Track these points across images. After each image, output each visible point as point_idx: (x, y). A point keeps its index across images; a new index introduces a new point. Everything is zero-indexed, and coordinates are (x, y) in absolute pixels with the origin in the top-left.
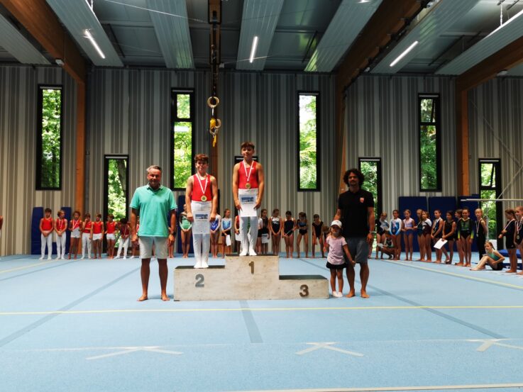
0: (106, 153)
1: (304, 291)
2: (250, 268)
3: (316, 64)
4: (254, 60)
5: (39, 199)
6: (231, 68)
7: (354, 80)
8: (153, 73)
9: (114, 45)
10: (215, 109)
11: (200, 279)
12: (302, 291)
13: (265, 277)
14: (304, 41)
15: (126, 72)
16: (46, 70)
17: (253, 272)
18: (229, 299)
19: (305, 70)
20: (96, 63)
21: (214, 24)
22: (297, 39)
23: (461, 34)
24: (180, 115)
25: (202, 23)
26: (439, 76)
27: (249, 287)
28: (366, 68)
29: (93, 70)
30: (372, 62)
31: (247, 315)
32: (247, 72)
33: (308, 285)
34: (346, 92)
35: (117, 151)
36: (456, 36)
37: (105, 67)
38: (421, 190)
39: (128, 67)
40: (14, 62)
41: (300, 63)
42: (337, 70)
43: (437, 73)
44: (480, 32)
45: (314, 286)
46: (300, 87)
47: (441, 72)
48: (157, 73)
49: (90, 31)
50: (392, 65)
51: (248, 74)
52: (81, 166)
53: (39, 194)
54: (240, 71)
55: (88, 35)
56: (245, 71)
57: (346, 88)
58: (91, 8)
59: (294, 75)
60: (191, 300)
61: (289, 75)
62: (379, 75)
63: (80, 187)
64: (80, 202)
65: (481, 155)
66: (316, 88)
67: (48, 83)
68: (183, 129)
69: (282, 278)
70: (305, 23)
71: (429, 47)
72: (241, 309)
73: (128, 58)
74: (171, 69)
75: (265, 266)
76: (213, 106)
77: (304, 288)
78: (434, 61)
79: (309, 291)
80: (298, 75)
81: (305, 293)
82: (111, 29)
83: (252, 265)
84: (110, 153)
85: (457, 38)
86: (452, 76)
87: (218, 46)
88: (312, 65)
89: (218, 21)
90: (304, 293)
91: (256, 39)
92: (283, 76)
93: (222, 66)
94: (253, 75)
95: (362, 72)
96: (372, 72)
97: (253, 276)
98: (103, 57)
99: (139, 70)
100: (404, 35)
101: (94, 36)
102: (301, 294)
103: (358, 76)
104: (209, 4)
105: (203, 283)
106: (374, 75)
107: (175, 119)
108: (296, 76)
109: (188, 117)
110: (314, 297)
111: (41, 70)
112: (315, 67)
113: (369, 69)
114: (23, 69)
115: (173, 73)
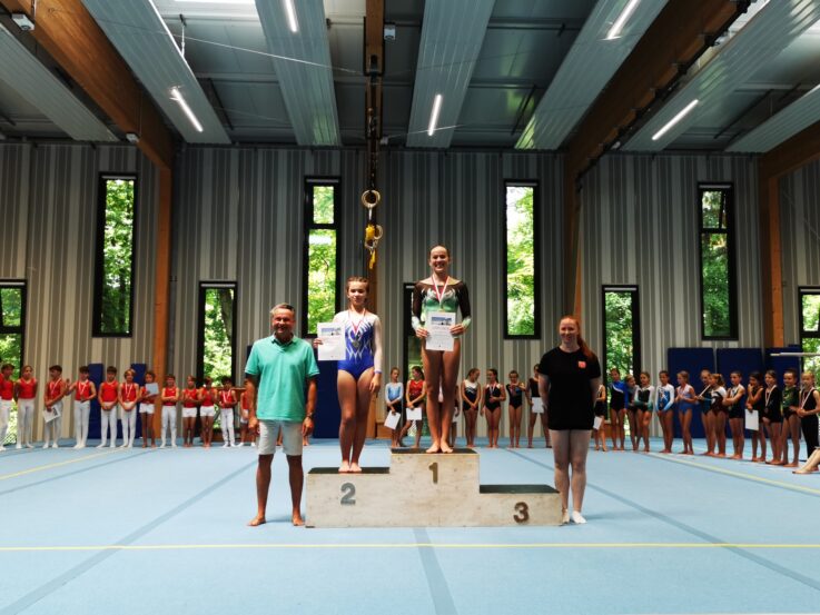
0: (202, 278)
1: (521, 512)
2: (432, 472)
3: (534, 137)
4: (436, 132)
5: (97, 351)
6: (398, 144)
7: (594, 162)
8: (276, 153)
9: (217, 112)
10: (374, 209)
11: (348, 491)
12: (518, 513)
13: (457, 488)
14: (514, 101)
15: (235, 152)
16: (111, 150)
17: (435, 480)
18: (396, 525)
19: (516, 147)
20: (189, 139)
21: (374, 76)
22: (504, 98)
23: (768, 87)
24: (318, 218)
25: (355, 74)
26: (732, 154)
27: (429, 505)
28: (614, 143)
29: (184, 150)
30: (625, 134)
31: (427, 555)
32: (424, 151)
33: (529, 504)
34: (582, 181)
35: (219, 276)
36: (762, 90)
37: (203, 145)
38: (704, 338)
39: (237, 144)
40: (64, 138)
41: (506, 135)
42: (566, 147)
43: (728, 150)
44: (799, 84)
45: (538, 504)
46: (507, 174)
47: (735, 148)
48: (283, 153)
49: (180, 90)
50: (655, 137)
51: (425, 153)
52: (162, 299)
53: (98, 343)
54: (413, 149)
55: (177, 95)
56: (420, 149)
57: (581, 175)
58: (182, 54)
59: (498, 154)
60: (334, 527)
61: (490, 154)
62: (634, 153)
63: (161, 334)
64: (160, 354)
65: (802, 281)
66: (533, 175)
67: (114, 170)
68: (322, 241)
69: (484, 489)
70: (516, 74)
71: (714, 109)
72: (415, 545)
73: (238, 131)
74: (305, 147)
75: (455, 470)
76: (371, 205)
77: (522, 508)
78: (723, 130)
79: (530, 512)
80: (504, 155)
81: (523, 516)
82: (213, 85)
83: (434, 468)
84: (208, 279)
85: (762, 94)
86: (752, 154)
87: (379, 110)
88: (527, 140)
89: (379, 70)
90: (521, 517)
91: (439, 99)
92: (481, 157)
93: (384, 141)
94: (434, 155)
95: (607, 149)
96: (623, 149)
97: (436, 486)
98: (200, 128)
99: (256, 149)
100: (676, 89)
101: (185, 98)
102: (516, 518)
103: (600, 156)
104: (365, 45)
105: (353, 498)
106: (627, 153)
107: (310, 225)
108: (501, 156)
109: (331, 221)
110: (537, 523)
111: (105, 149)
112: (532, 142)
113: (618, 144)
114: (77, 149)
115: (308, 152)
